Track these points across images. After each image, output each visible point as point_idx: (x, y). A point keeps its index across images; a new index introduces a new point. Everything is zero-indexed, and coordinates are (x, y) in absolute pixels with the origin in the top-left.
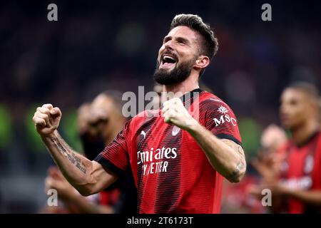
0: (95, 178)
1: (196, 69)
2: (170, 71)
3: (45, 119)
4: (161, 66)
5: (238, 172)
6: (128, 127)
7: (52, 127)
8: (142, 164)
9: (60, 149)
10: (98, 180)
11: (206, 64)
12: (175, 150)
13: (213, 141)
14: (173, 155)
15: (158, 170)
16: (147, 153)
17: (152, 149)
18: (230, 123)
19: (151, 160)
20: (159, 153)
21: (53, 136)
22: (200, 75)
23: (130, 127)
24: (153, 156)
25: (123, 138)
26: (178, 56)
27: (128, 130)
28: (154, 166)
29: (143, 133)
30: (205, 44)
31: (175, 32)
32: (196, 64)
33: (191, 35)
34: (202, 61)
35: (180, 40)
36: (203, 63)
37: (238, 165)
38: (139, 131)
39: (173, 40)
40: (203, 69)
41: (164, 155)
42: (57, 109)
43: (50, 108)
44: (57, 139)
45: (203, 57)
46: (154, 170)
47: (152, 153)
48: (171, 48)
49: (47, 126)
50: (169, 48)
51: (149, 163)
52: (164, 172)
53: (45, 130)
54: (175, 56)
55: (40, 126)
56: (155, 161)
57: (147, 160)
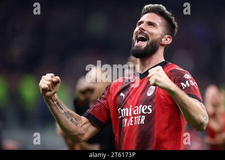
0: (84, 129)
1: (162, 45)
2: (143, 47)
3: (49, 85)
4: (136, 44)
5: (204, 122)
6: (109, 90)
7: (53, 91)
8: (122, 118)
9: (58, 107)
10: (86, 131)
11: (169, 41)
12: (150, 107)
13: (186, 99)
14: (149, 111)
15: (137, 122)
16: (127, 109)
17: (131, 106)
18: (194, 86)
19: (130, 115)
20: (137, 109)
21: (53, 98)
22: (165, 50)
23: (111, 90)
24: (132, 112)
25: (105, 99)
26: (149, 35)
27: (109, 93)
28: (133, 119)
29: (122, 94)
30: (169, 26)
31: (145, 18)
32: (162, 41)
33: (158, 20)
34: (166, 40)
35: (150, 24)
36: (168, 41)
37: (204, 117)
38: (119, 93)
39: (145, 23)
40: (167, 45)
41: (141, 111)
42: (58, 77)
43: (52, 77)
44: (56, 100)
45: (167, 36)
46: (133, 123)
47: (131, 109)
48: (143, 29)
49: (50, 91)
50: (142, 29)
51: (128, 117)
52: (142, 124)
53: (48, 93)
54: (146, 35)
55: (45, 90)
56: (133, 115)
57: (127, 115)
